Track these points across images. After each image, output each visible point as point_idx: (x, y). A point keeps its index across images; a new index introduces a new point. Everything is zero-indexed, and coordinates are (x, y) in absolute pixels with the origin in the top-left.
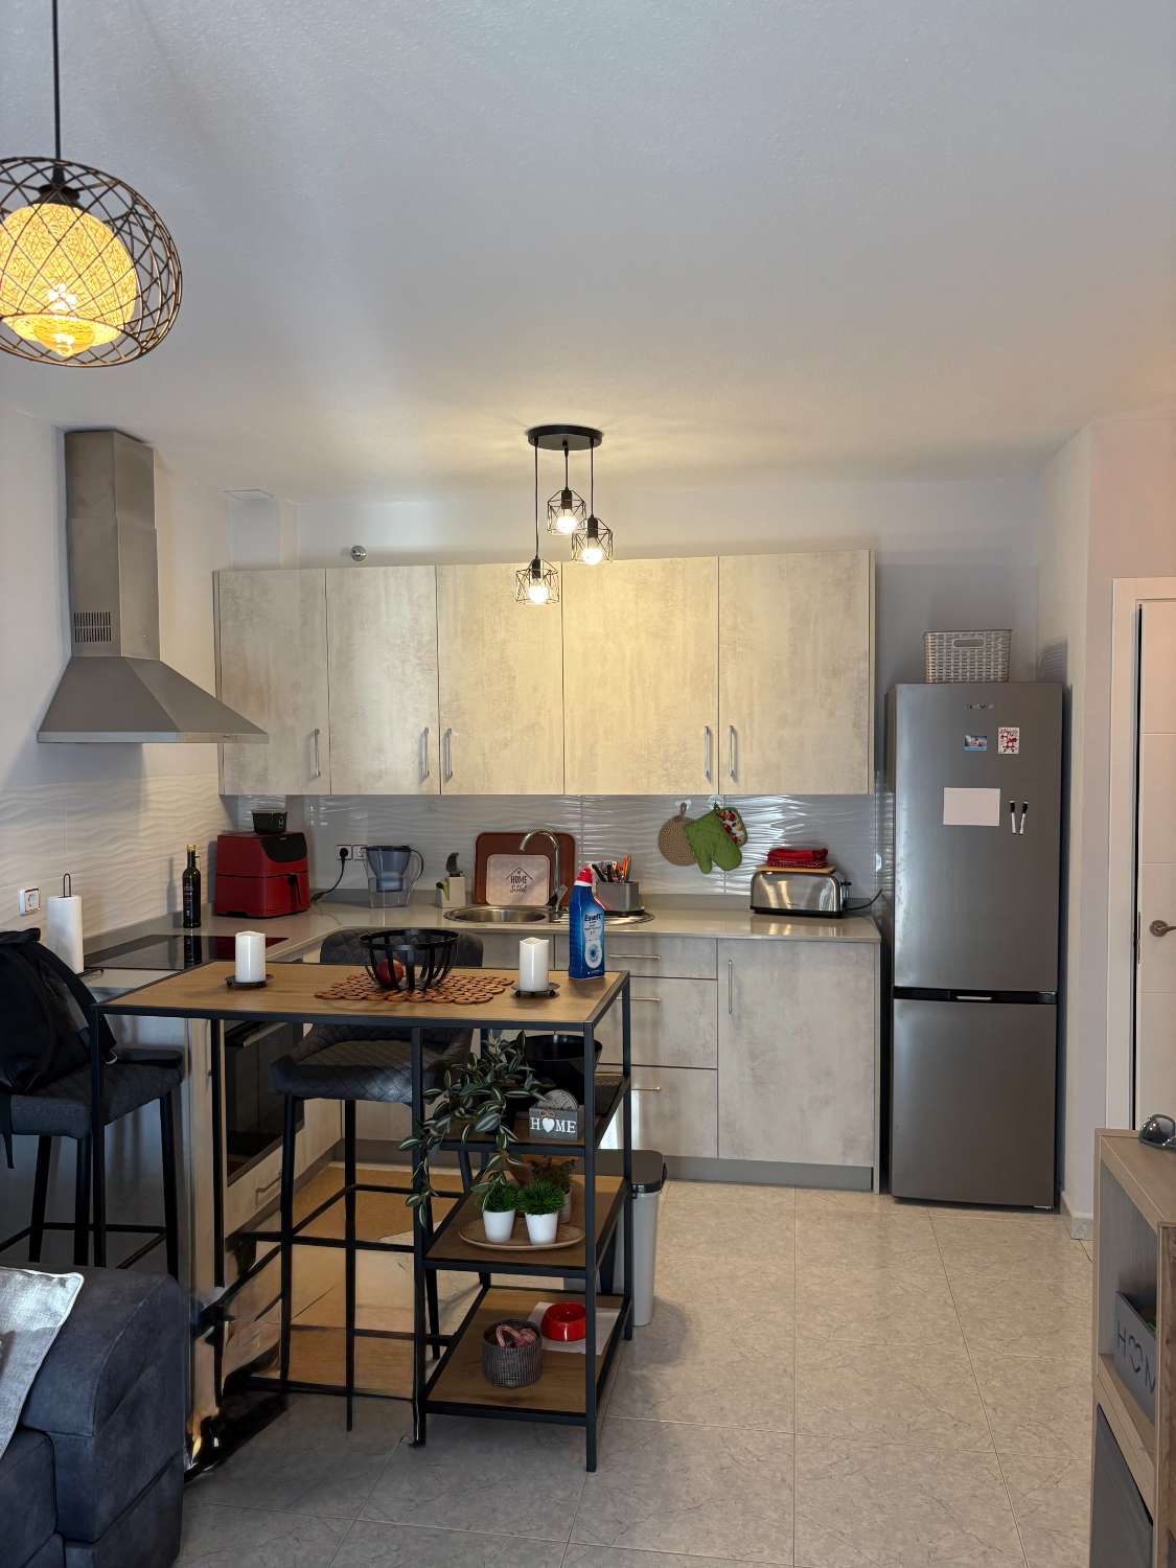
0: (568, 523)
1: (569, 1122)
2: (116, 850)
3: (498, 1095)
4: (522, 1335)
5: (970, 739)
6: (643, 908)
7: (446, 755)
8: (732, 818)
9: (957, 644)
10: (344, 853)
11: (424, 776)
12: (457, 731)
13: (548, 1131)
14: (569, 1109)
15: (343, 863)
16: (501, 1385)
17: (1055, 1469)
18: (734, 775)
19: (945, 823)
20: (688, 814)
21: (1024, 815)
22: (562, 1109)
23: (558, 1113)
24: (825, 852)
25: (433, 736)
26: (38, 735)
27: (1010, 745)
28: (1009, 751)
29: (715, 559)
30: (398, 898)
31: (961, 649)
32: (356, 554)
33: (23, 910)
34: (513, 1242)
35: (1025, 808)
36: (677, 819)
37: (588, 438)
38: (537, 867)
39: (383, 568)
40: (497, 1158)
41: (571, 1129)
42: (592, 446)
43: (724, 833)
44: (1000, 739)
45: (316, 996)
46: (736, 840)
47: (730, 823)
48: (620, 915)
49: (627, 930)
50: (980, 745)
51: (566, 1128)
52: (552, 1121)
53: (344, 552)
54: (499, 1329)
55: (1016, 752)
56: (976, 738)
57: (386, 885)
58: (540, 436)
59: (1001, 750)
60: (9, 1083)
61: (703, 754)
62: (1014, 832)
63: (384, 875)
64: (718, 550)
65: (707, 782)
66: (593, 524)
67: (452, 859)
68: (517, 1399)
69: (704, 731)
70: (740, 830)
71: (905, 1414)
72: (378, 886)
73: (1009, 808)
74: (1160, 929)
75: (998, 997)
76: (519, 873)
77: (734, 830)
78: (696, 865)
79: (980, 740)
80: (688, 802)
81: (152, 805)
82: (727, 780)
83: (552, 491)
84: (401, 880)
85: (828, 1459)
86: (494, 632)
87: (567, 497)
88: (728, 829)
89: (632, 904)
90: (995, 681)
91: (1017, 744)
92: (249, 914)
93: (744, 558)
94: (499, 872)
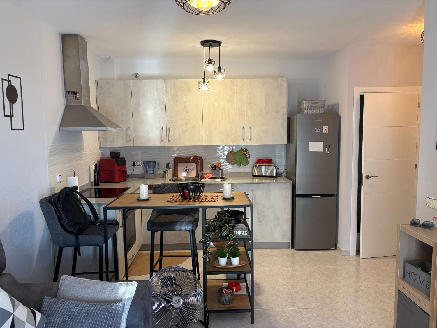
0: (210, 68)
1: (245, 232)
2: (78, 163)
3: (227, 225)
4: (228, 291)
5: (316, 129)
6: (224, 177)
7: (168, 135)
8: (246, 151)
9: (312, 104)
10: (134, 163)
11: (162, 141)
12: (171, 128)
13: (239, 235)
14: (244, 229)
15: (134, 166)
16: (225, 304)
17: (364, 310)
18: (250, 140)
19: (310, 151)
20: (234, 151)
22: (242, 229)
23: (242, 230)
24: (271, 160)
25: (164, 129)
26: (59, 128)
27: (326, 130)
28: (326, 132)
29: (245, 79)
30: (152, 176)
31: (313, 105)
32: (136, 76)
33: (58, 182)
34: (227, 266)
35: (330, 147)
36: (231, 152)
37: (218, 44)
38: (193, 166)
39: (148, 80)
40: (229, 243)
41: (246, 234)
42: (219, 46)
43: (244, 156)
44: (323, 129)
45: (167, 202)
46: (247, 157)
47: (245, 153)
48: (218, 178)
49: (220, 182)
51: (244, 234)
52: (240, 232)
53: (133, 75)
54: (223, 289)
55: (328, 132)
57: (149, 172)
58: (204, 43)
59: (324, 131)
60: (75, 232)
61: (241, 134)
62: (327, 153)
63: (149, 169)
64: (246, 77)
65: (243, 141)
66: (220, 68)
67: (168, 165)
68: (231, 307)
69: (242, 127)
70: (248, 154)
71: (323, 301)
72: (147, 172)
73: (326, 146)
74: (368, 177)
75: (322, 196)
76: (187, 168)
77: (247, 155)
78: (236, 165)
79: (319, 129)
80: (234, 147)
81: (85, 150)
82: (248, 141)
83: (207, 59)
84: (153, 171)
85: (310, 314)
86: (182, 99)
87: (210, 61)
88: (245, 154)
89: (221, 176)
90: (322, 114)
91: (328, 130)
92: (111, 182)
93: (253, 79)
94: (181, 168)
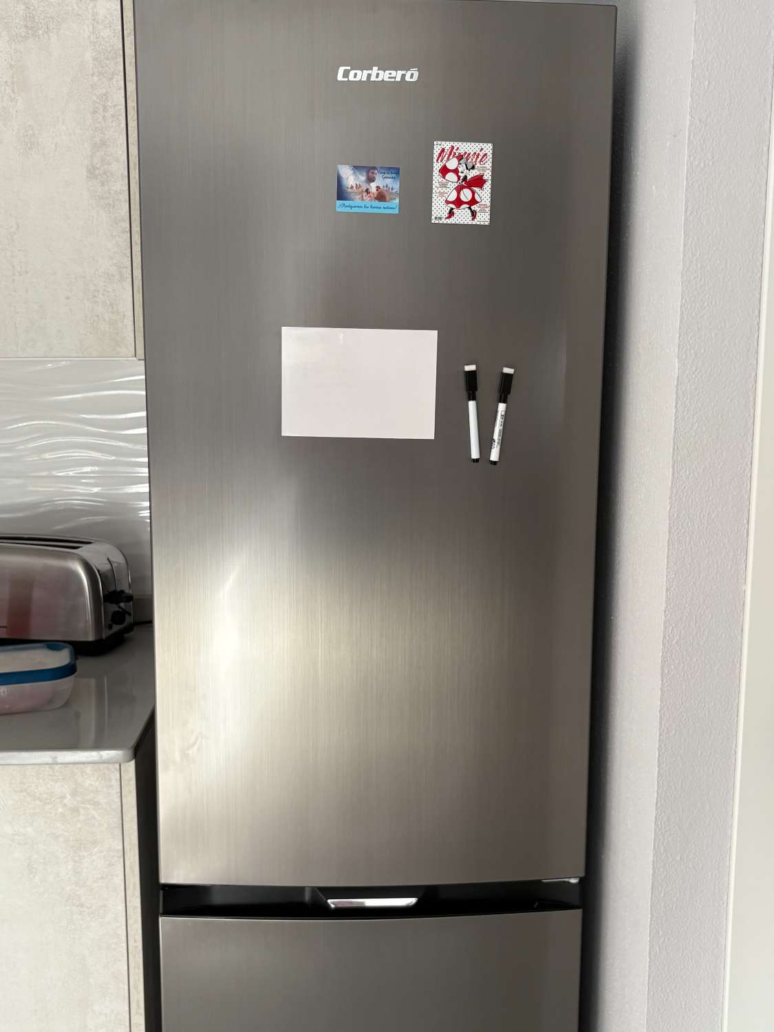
5: (351, 179)
21: (502, 407)
27: (466, 195)
28: (462, 216)
35: (505, 388)
44: (437, 176)
50: (381, 197)
55: (484, 218)
56: (370, 172)
59: (439, 210)
62: (475, 454)
73: (462, 383)
79: (380, 182)
91: (484, 195)
